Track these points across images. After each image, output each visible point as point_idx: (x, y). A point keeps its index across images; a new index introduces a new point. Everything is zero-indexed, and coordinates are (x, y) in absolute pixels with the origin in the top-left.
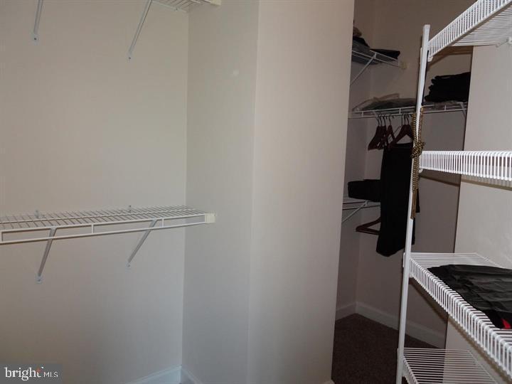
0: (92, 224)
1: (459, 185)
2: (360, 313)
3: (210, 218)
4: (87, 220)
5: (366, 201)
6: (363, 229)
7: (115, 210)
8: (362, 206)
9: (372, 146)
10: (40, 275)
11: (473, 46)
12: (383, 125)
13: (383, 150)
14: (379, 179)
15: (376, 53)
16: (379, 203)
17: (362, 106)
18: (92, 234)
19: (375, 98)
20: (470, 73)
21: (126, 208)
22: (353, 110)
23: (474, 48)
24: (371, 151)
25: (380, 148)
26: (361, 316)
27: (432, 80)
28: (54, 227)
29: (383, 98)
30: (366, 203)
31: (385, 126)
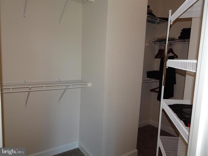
0: (44, 86)
1: (185, 76)
2: (151, 124)
3: (89, 85)
4: (43, 84)
5: (154, 79)
6: (153, 90)
7: (54, 81)
8: (152, 81)
9: (156, 57)
10: (26, 104)
11: (192, 18)
12: (161, 48)
13: (160, 59)
14: (159, 70)
15: (159, 19)
16: (159, 80)
17: (153, 41)
18: (44, 90)
19: (158, 38)
20: (191, 28)
21: (58, 80)
22: (149, 42)
23: (193, 19)
24: (156, 59)
25: (159, 58)
26: (152, 126)
27: (182, 30)
28: (30, 87)
29: (161, 37)
30: (154, 80)
31: (162, 49)
